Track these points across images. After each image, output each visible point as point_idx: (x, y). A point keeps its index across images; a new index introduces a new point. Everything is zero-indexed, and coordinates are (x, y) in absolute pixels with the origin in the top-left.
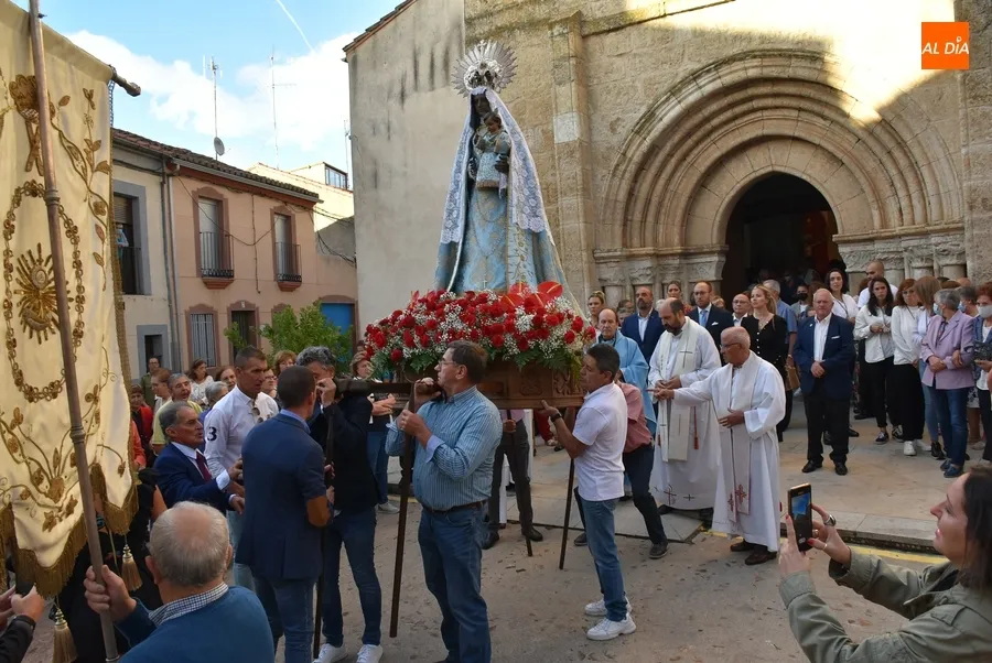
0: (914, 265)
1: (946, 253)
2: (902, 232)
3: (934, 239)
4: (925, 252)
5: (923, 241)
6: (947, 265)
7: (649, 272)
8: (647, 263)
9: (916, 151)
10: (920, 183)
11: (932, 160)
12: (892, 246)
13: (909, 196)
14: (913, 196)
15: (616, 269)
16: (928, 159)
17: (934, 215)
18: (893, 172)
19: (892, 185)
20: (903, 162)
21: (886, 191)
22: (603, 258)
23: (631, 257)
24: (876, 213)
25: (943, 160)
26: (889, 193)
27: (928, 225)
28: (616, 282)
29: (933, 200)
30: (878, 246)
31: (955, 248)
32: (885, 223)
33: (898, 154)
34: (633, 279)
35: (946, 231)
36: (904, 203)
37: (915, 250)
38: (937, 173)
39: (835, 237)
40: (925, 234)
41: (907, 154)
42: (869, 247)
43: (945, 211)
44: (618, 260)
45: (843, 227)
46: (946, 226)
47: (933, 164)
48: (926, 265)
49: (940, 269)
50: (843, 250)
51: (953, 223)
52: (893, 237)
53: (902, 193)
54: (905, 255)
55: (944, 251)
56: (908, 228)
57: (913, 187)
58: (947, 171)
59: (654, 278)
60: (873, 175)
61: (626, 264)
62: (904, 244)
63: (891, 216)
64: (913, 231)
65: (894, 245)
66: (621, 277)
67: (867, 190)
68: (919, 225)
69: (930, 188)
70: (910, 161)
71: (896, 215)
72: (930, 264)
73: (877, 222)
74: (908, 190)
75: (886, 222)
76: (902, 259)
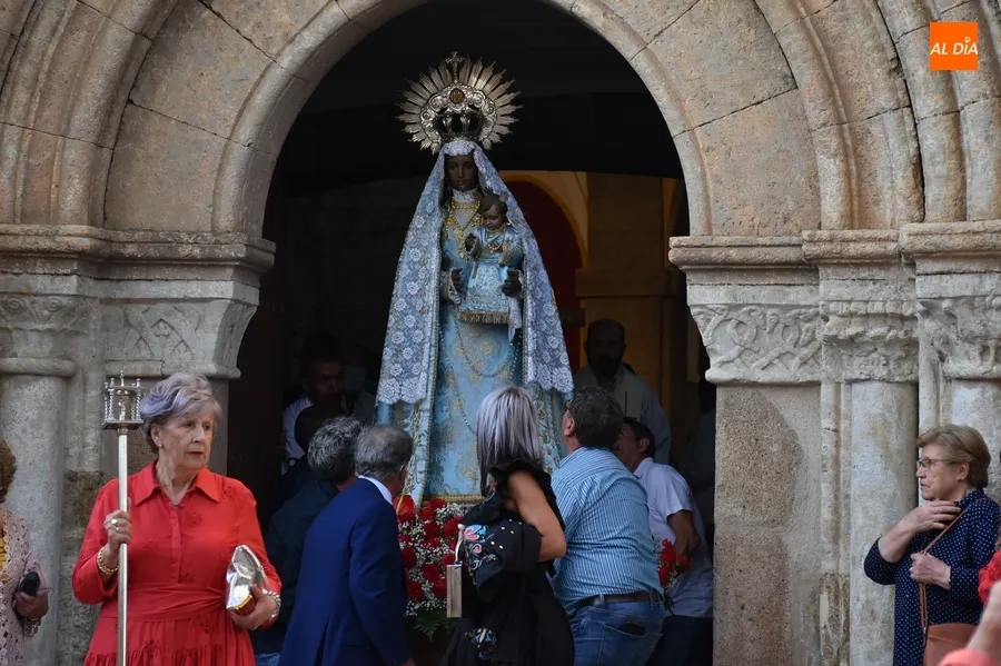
0: (952, 367)
2: (921, 244)
5: (989, 283)
12: (880, 295)
13: (954, 114)
14: (969, 114)
18: (905, 19)
19: (897, 67)
21: (875, 90)
24: (831, 170)
26: (884, 99)
30: (831, 289)
32: (858, 210)
36: (934, 139)
37: (961, 311)
39: (677, 248)
40: (995, 257)
42: (798, 295)
45: (708, 209)
48: (996, 370)
50: (702, 295)
52: (883, 262)
53: (928, 103)
54: (926, 329)
56: (939, 227)
57: (970, 84)
60: (833, 27)
62: (925, 287)
63: (882, 181)
64: (957, 242)
67: (807, 76)
68: (984, 220)
71: (903, 180)
73: (832, 205)
74: (950, 92)
75: (863, 207)
76: (911, 345)
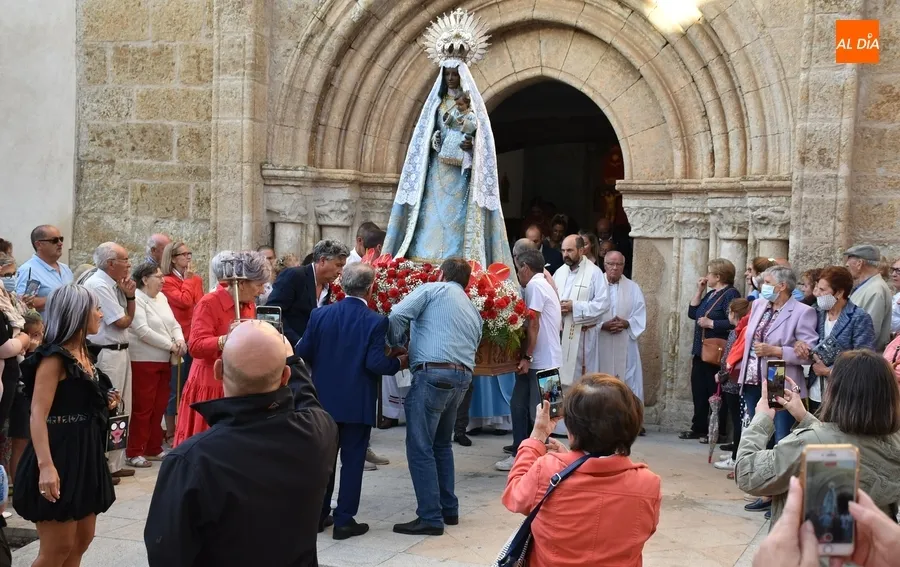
0: (722, 234)
1: (764, 221)
2: (710, 186)
3: (751, 200)
4: (739, 218)
5: (736, 202)
6: (765, 240)
7: (345, 207)
8: (344, 193)
9: (741, 70)
10: (742, 117)
11: (760, 85)
12: (696, 205)
13: (726, 134)
14: (731, 134)
15: (295, 197)
16: (755, 82)
17: (754, 166)
18: (708, 96)
19: (705, 115)
20: (722, 84)
21: (696, 124)
22: (276, 178)
23: (318, 182)
24: (678, 154)
25: (775, 87)
26: (700, 127)
27: (745, 179)
28: (292, 218)
29: (755, 144)
30: (676, 202)
31: (778, 215)
32: (689, 172)
33: (716, 70)
34: (319, 215)
35: (767, 191)
36: (718, 144)
37: (725, 213)
38: (765, 104)
39: (619, 184)
40: (739, 192)
41: (728, 72)
42: (665, 204)
43: (770, 161)
44: (299, 183)
45: (631, 170)
46: (768, 183)
47: (762, 91)
48: (738, 236)
49: (756, 245)
50: (628, 203)
51: (780, 179)
52: (698, 192)
53: (716, 129)
54: (712, 219)
55: (763, 218)
56: (722, 182)
57: (732, 122)
58: (779, 104)
59: (352, 217)
60: (681, 98)
61: (309, 191)
62: (711, 203)
63: (698, 160)
64: (724, 186)
65: (699, 203)
66: (302, 210)
67: (670, 118)
68: (735, 179)
69: (754, 128)
70: (733, 83)
71: (706, 160)
72: (743, 236)
73: (678, 169)
74: (725, 125)
76: (707, 225)
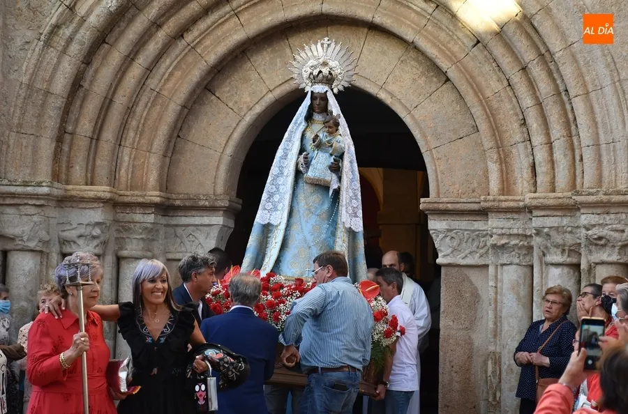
0: (549, 258)
1: (599, 243)
2: (535, 203)
3: (585, 218)
4: (570, 239)
5: (566, 221)
6: (603, 263)
7: (97, 231)
8: (97, 215)
9: (568, 71)
10: (569, 123)
11: (590, 88)
12: (516, 225)
13: (550, 144)
14: (556, 144)
15: (35, 218)
16: (585, 85)
17: (588, 179)
18: (528, 102)
19: (524, 123)
20: (544, 87)
21: (514, 133)
22: (13, 195)
23: (64, 201)
24: (494, 169)
25: (609, 90)
26: (518, 137)
27: (578, 193)
28: (32, 245)
29: (588, 155)
30: (494, 223)
31: (616, 235)
32: (506, 187)
33: (537, 72)
34: (64, 242)
35: (604, 206)
36: (541, 155)
37: (553, 233)
38: (597, 109)
39: (424, 203)
40: (570, 209)
41: (553, 73)
42: (479, 225)
43: (606, 173)
44: (42, 202)
45: (439, 186)
46: (605, 198)
47: (593, 95)
48: (569, 260)
49: (591, 269)
50: (436, 225)
51: (619, 193)
52: (517, 210)
53: (538, 139)
54: (537, 241)
55: (600, 238)
56: (543, 195)
57: (557, 131)
58: (613, 109)
59: (105, 243)
60: (495, 105)
61: (52, 212)
62: (537, 223)
63: (517, 174)
64: (551, 202)
65: (519, 224)
66: (43, 234)
67: (483, 126)
68: (563, 193)
69: (585, 135)
70: (557, 86)
71: (527, 173)
72: (574, 260)
73: (494, 185)
74: (548, 135)
75: (509, 185)
76: (530, 248)
